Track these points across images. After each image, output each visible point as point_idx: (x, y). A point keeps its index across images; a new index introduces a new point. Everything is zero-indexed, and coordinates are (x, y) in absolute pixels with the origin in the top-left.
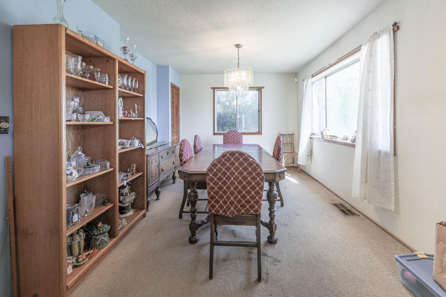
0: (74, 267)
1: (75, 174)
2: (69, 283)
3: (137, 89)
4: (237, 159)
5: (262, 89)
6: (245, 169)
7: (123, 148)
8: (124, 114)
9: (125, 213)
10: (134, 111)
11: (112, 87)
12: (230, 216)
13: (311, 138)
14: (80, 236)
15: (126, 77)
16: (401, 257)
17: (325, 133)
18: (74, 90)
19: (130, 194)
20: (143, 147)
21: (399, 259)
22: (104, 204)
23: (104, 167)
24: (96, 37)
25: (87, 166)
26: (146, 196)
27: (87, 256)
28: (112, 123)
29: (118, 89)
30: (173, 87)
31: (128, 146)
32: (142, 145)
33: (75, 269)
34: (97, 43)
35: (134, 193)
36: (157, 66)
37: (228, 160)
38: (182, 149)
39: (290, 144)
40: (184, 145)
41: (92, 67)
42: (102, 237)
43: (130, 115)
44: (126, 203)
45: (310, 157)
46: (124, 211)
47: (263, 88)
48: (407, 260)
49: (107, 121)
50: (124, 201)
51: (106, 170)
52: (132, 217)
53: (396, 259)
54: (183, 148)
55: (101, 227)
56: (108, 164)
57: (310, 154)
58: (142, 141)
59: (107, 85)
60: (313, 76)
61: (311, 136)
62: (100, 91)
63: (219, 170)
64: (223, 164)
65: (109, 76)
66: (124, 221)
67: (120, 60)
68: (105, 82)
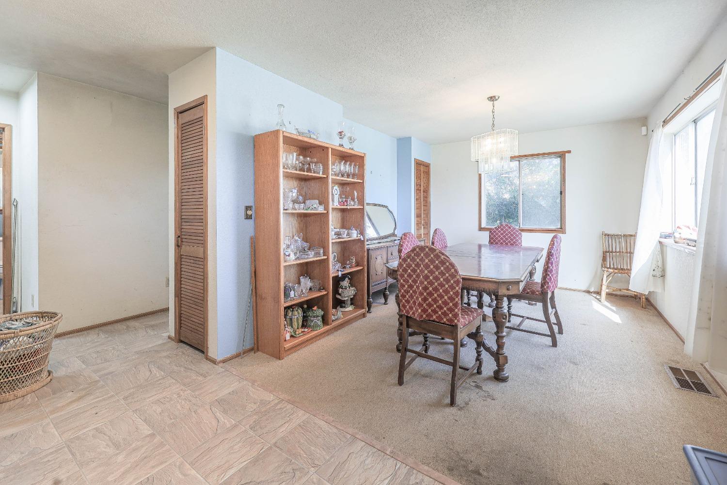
0: (292, 336)
1: (292, 257)
2: (287, 346)
3: (357, 175)
4: (427, 255)
5: (567, 155)
6: (437, 268)
7: (339, 238)
8: (339, 203)
9: (345, 307)
10: (353, 199)
11: (325, 176)
12: (418, 319)
13: (660, 242)
14: (298, 313)
15: (342, 163)
16: (694, 449)
17: (680, 234)
18: (298, 181)
19: (349, 288)
20: (362, 239)
21: (691, 453)
22: (320, 290)
23: (317, 254)
24: (309, 131)
25: (303, 251)
26: (366, 295)
27: (302, 332)
28: (326, 212)
29: (330, 177)
30: (419, 164)
31: (345, 236)
32: (361, 236)
33: (292, 338)
34: (310, 137)
35: (354, 288)
36: (397, 139)
37: (418, 255)
38: (401, 243)
39: (627, 253)
40: (405, 239)
41: (308, 159)
42: (315, 320)
43: (347, 203)
44: (345, 297)
45: (660, 280)
46: (344, 305)
47: (569, 152)
48: (706, 458)
49: (321, 209)
50: (343, 295)
51: (319, 257)
52: (350, 312)
53: (684, 449)
54: (403, 242)
55: (315, 311)
56: (322, 252)
57: (662, 274)
58: (362, 233)
59: (321, 175)
60: (665, 122)
61: (662, 240)
62: (318, 180)
63: (409, 266)
64: (413, 260)
65: (323, 165)
66: (340, 314)
67: (334, 147)
68: (319, 172)
